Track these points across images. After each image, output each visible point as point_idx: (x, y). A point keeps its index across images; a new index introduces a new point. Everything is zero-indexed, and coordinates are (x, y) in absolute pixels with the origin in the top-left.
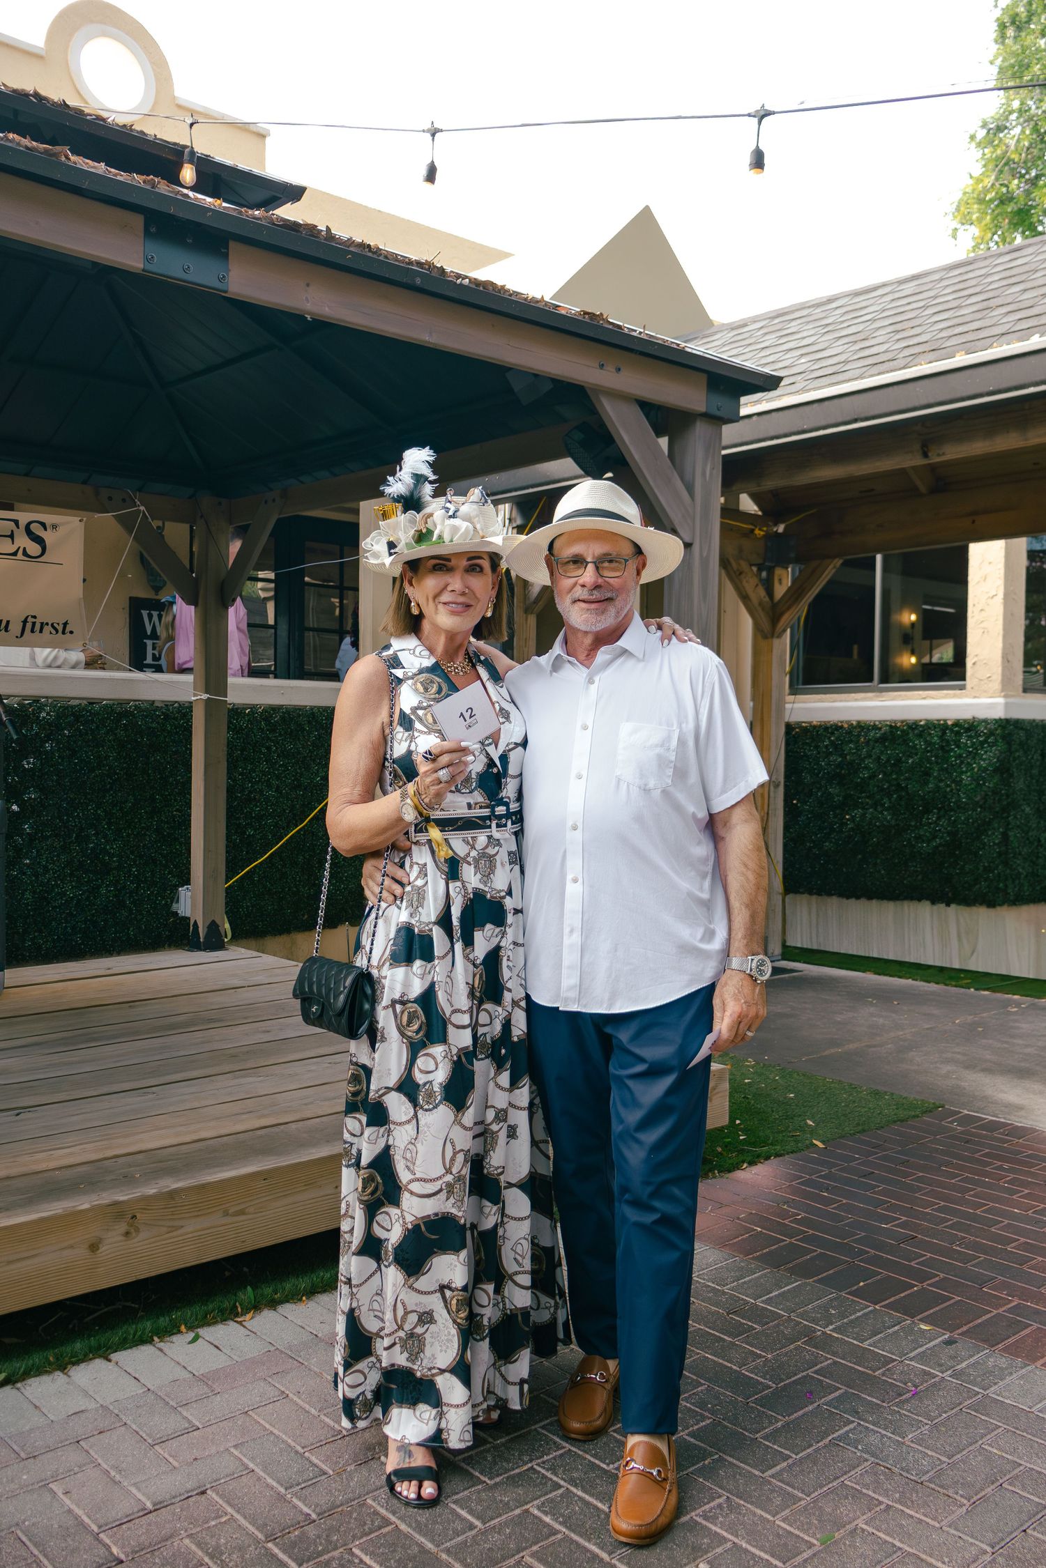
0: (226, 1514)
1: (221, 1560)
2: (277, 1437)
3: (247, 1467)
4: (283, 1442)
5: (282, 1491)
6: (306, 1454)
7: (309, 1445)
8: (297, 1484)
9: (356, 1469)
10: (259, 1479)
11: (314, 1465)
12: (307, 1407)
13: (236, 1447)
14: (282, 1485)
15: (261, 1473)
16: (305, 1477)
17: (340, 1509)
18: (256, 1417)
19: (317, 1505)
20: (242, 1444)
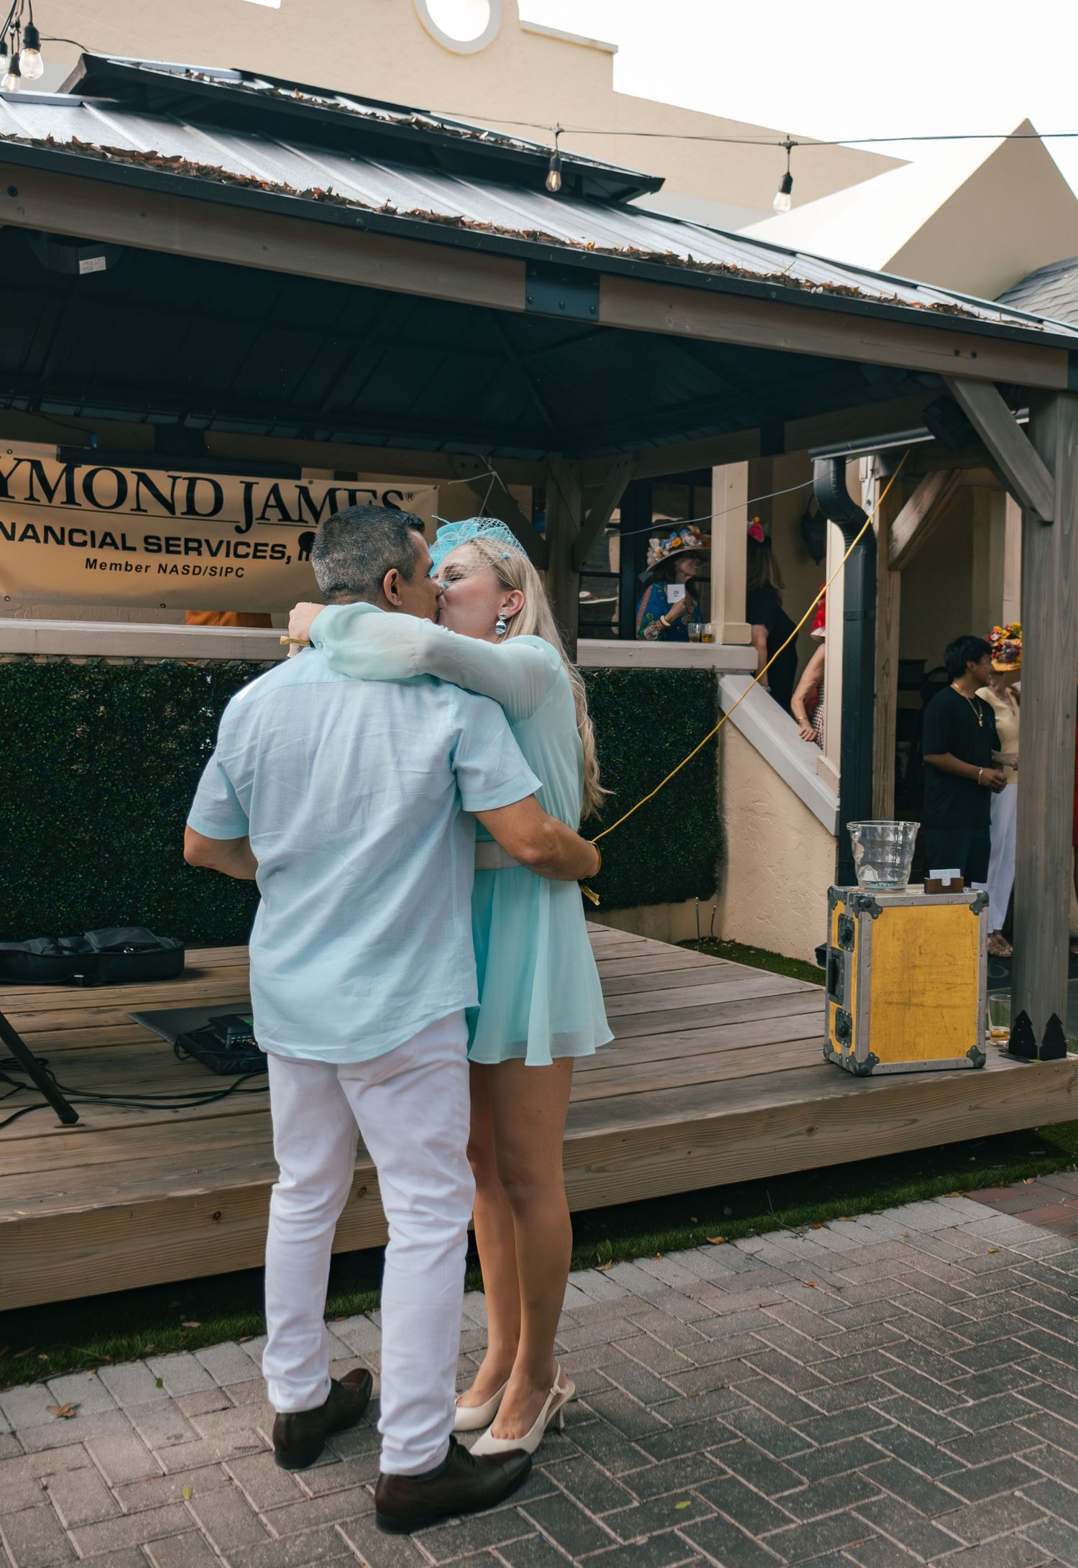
0: (595, 1418)
1: (593, 1451)
2: (637, 1364)
3: (611, 1385)
4: (642, 1368)
5: (643, 1405)
6: (663, 1380)
7: (667, 1372)
8: (656, 1401)
9: (707, 1394)
10: (622, 1394)
11: (671, 1388)
12: (663, 1343)
13: (601, 1369)
14: (642, 1401)
15: (624, 1391)
16: (662, 1397)
17: (693, 1423)
18: (618, 1347)
19: (673, 1419)
20: (607, 1367)
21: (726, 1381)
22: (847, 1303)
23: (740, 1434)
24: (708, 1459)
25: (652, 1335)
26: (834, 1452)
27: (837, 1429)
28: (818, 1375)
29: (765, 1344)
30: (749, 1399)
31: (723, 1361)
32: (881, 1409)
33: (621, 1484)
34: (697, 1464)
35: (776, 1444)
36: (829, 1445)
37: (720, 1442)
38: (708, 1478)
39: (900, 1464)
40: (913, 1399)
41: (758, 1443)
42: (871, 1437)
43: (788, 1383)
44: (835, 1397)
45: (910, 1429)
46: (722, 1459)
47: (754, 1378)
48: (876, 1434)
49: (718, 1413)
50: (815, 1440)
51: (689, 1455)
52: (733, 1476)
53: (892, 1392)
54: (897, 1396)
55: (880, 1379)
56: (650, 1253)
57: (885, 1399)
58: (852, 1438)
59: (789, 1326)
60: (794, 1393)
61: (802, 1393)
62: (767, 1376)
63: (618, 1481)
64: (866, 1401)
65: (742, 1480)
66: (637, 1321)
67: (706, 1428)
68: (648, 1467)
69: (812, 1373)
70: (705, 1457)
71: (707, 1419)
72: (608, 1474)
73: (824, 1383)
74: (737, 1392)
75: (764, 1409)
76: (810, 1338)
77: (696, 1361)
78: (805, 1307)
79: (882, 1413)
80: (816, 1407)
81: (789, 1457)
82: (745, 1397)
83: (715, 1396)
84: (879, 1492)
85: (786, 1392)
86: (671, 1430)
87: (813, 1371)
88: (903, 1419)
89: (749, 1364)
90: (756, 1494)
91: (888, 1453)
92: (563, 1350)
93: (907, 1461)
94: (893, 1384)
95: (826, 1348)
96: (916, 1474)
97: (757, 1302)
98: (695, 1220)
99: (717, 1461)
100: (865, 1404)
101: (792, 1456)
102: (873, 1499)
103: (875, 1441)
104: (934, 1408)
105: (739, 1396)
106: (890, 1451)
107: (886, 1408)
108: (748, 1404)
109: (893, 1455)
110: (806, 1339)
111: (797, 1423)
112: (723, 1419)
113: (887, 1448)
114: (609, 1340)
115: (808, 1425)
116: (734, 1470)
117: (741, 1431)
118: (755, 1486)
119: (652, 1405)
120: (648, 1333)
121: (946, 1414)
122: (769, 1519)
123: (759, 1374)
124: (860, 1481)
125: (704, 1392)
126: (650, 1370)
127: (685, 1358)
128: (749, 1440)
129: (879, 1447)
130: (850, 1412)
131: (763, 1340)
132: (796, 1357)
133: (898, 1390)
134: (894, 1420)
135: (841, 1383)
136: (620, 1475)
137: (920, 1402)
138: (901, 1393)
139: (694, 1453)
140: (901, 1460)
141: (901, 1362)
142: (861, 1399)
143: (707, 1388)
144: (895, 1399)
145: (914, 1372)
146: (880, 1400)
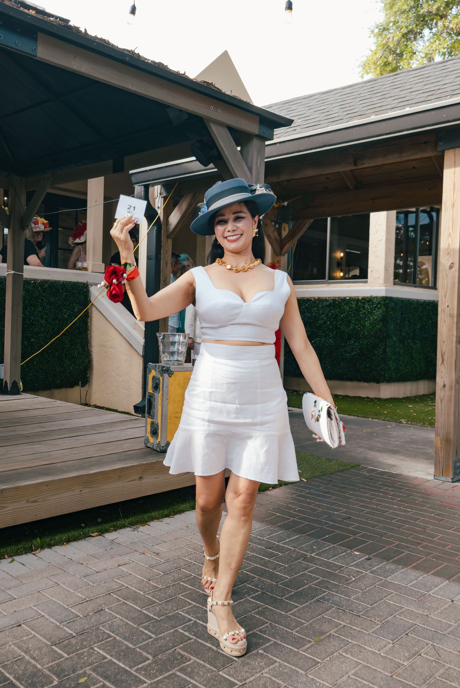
0: (31, 634)
1: (30, 654)
2: (54, 601)
3: (40, 614)
4: (58, 603)
5: (58, 624)
6: (69, 609)
7: (72, 604)
8: (66, 621)
9: (93, 615)
10: (47, 619)
11: (73, 613)
12: (69, 589)
13: (35, 606)
14: (58, 622)
15: (48, 617)
16: (69, 618)
17: (87, 631)
18: (44, 593)
19: (75, 630)
20: (38, 605)
21: (103, 606)
22: (162, 561)
23: (113, 635)
24: (96, 651)
25: (63, 585)
26: (164, 639)
27: (164, 626)
28: (151, 598)
29: (123, 585)
30: (116, 615)
32: (185, 613)
33: (47, 672)
34: (90, 655)
35: (133, 639)
36: (160, 635)
37: (102, 640)
38: (97, 662)
39: (199, 642)
40: (201, 606)
41: (123, 639)
42: (182, 629)
43: (136, 604)
44: (161, 609)
45: (201, 623)
46: (104, 650)
47: (118, 603)
48: (184, 627)
49: (100, 624)
50: (153, 633)
51: (85, 650)
52: (110, 660)
53: (190, 604)
54: (192, 606)
55: (183, 598)
56: (60, 543)
57: (187, 608)
58: (172, 631)
59: (134, 574)
60: (140, 609)
61: (144, 609)
62: (125, 601)
63: (45, 670)
64: (177, 610)
65: (116, 661)
66: (54, 579)
67: (94, 633)
68: (62, 659)
69: (148, 598)
70: (94, 650)
71: (94, 628)
72: (39, 666)
73: (155, 602)
74: (110, 612)
75: (124, 620)
76: (145, 580)
77: (87, 597)
78: (142, 564)
79: (186, 615)
80: (152, 615)
81: (140, 645)
82: (114, 614)
83: (98, 615)
84: (190, 659)
85: (136, 609)
86: (75, 637)
87: (148, 596)
88: (197, 618)
89: (115, 596)
90: (124, 668)
91: (192, 637)
92: (13, 597)
93: (203, 640)
94: (190, 599)
95: (154, 584)
96: (208, 647)
97: (117, 564)
98: (83, 525)
99: (101, 652)
100: (177, 612)
101: (142, 644)
102: (187, 664)
103: (184, 631)
105: (111, 614)
106: (193, 635)
107: (188, 613)
108: (116, 618)
109: (195, 638)
110: (143, 580)
111: (143, 625)
112: (103, 627)
113: (191, 634)
114: (39, 590)
115: (149, 626)
116: (111, 656)
117: (113, 632)
118: (123, 663)
119: (62, 624)
120: (60, 584)
122: (132, 682)
123: (121, 601)
124: (179, 654)
125: (92, 614)
126: (62, 604)
127: (81, 596)
128: (118, 638)
129: (187, 634)
130: (170, 616)
131: (122, 583)
132: (139, 590)
133: (193, 603)
134: (192, 618)
135: (164, 601)
136: (46, 666)
138: (194, 603)
139: (88, 648)
140: (199, 640)
141: (192, 588)
142: (175, 609)
143: (93, 611)
144: (192, 607)
145: (199, 592)
146: (184, 608)
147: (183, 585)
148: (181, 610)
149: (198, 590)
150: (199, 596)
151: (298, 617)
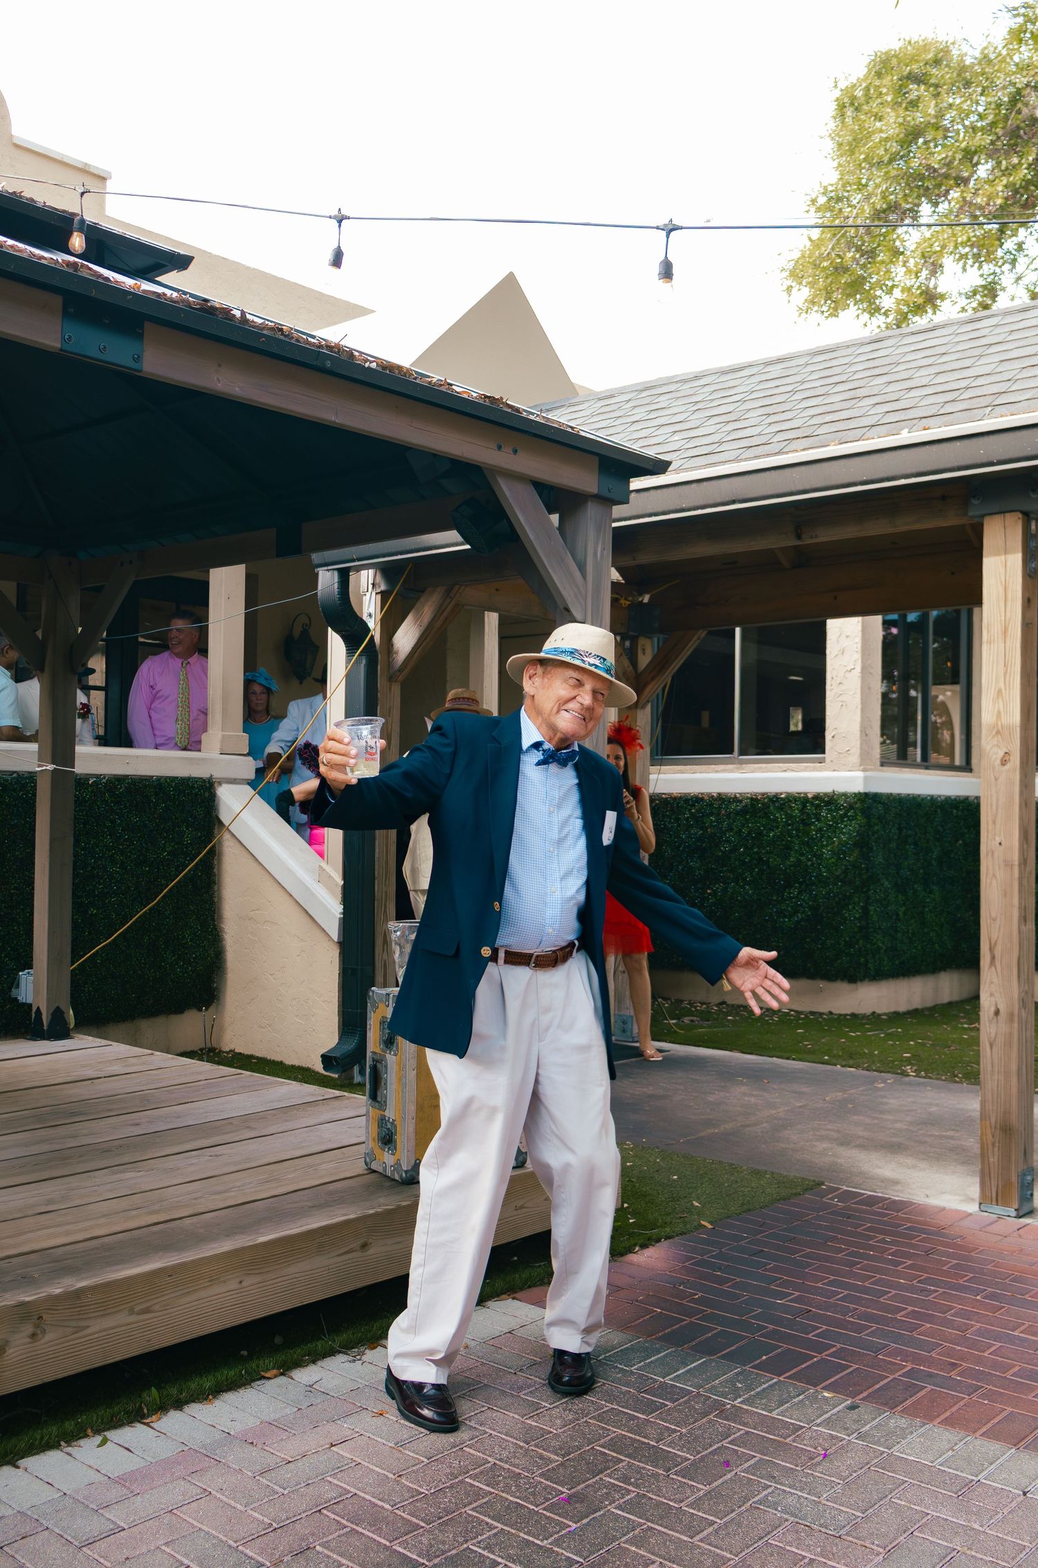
2: (208, 1533)
3: (182, 1562)
4: (217, 1536)
6: (241, 1548)
7: (243, 1538)
9: (293, 1557)
11: (252, 1556)
12: (233, 1504)
13: (167, 1545)
18: (185, 1517)
20: (172, 1542)
21: (311, 1540)
25: (218, 1495)
28: (409, 1517)
29: (346, 1490)
30: (339, 1558)
31: (303, 1515)
32: (484, 1547)
40: (514, 1531)
43: (379, 1531)
44: (432, 1542)
47: (341, 1532)
53: (491, 1528)
54: (497, 1531)
55: (475, 1514)
56: (201, 1397)
57: (485, 1536)
59: (366, 1465)
60: (388, 1544)
61: (395, 1542)
62: (355, 1527)
64: (466, 1541)
66: (199, 1481)
69: (402, 1518)
73: (418, 1527)
74: (326, 1552)
76: (392, 1476)
77: (274, 1520)
78: (380, 1441)
79: (485, 1553)
80: (416, 1557)
82: (335, 1555)
83: (302, 1560)
85: (379, 1543)
87: (402, 1514)
88: (508, 1557)
89: (333, 1516)
94: (489, 1517)
95: (411, 1485)
97: (328, 1441)
98: (245, 1353)
100: (465, 1546)
104: (538, 1539)
105: (328, 1557)
107: (489, 1548)
110: (388, 1477)
114: (170, 1508)
120: (215, 1495)
121: (550, 1544)
123: (345, 1526)
125: (290, 1556)
126: (224, 1539)
127: (261, 1517)
130: (452, 1557)
131: (342, 1485)
132: (381, 1500)
133: (496, 1524)
135: (436, 1524)
137: (522, 1535)
138: (500, 1526)
141: (492, 1490)
142: (461, 1539)
143: (291, 1552)
144: (495, 1535)
145: (507, 1499)
146: (480, 1538)
147: (472, 1485)
148: (474, 1541)
149: (504, 1495)
150: (508, 1507)
151: (716, 1547)
